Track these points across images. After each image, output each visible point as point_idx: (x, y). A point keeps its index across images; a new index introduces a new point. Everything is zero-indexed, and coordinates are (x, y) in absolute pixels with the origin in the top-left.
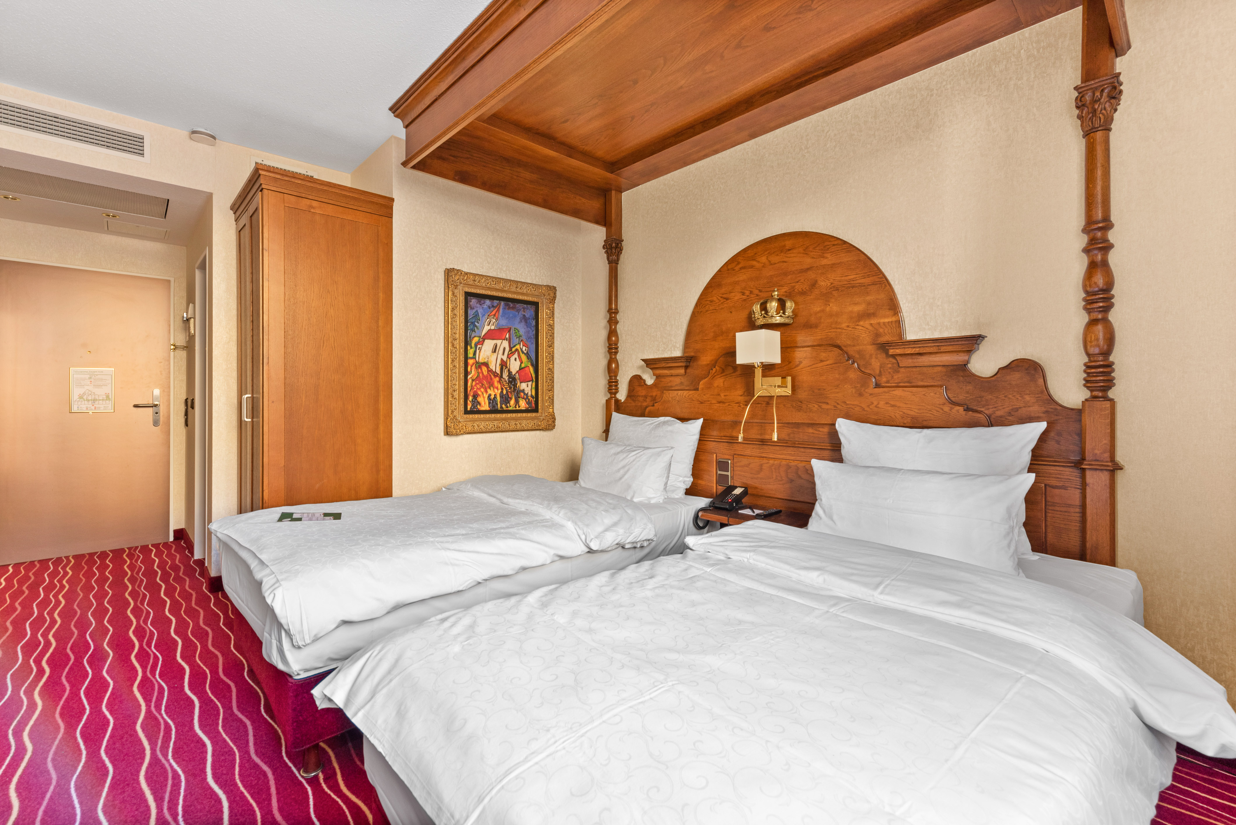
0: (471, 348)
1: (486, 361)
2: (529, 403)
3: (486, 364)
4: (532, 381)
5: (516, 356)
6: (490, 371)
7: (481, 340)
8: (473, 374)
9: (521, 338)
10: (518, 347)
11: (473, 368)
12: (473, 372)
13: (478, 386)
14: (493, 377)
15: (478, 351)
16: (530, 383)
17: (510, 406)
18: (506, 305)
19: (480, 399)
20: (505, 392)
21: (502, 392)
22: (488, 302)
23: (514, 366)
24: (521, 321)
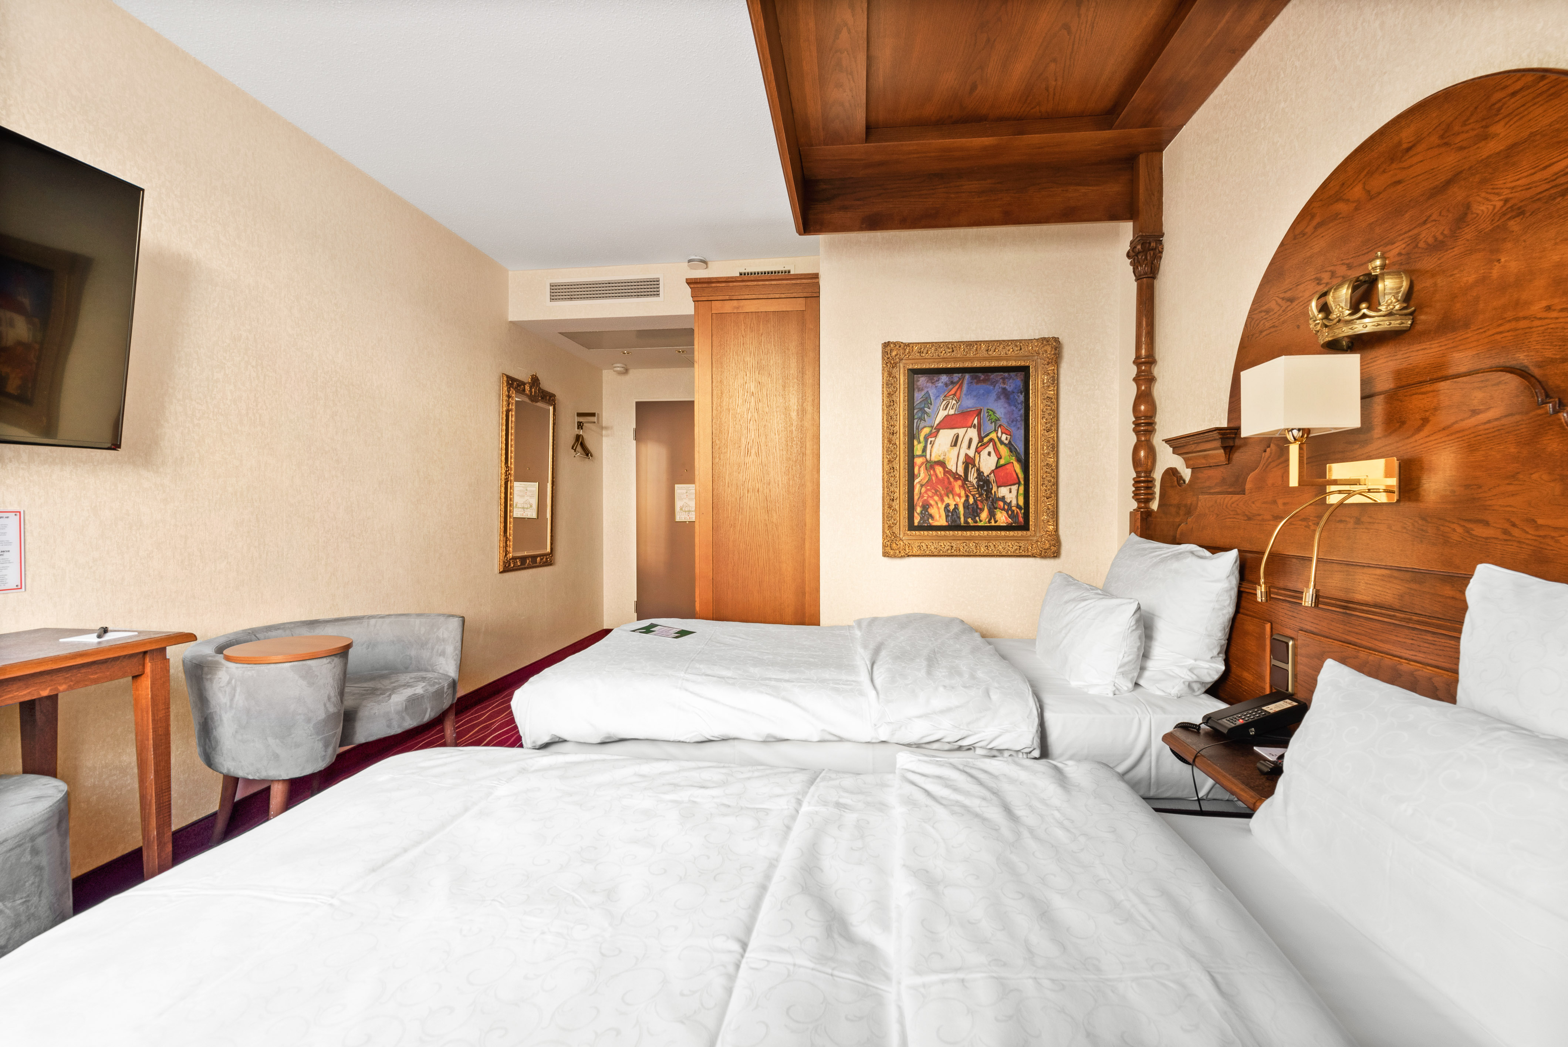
0: (919, 442)
1: (941, 458)
2: (1012, 516)
3: (942, 464)
4: (1019, 483)
5: (990, 448)
6: (947, 472)
7: (934, 431)
8: (922, 476)
9: (999, 423)
10: (993, 435)
11: (922, 469)
12: (922, 475)
13: (930, 494)
14: (952, 480)
15: (929, 446)
16: (1014, 488)
17: (981, 521)
18: (973, 378)
19: (933, 511)
20: (971, 500)
21: (967, 500)
22: (944, 378)
23: (987, 463)
24: (998, 398)
